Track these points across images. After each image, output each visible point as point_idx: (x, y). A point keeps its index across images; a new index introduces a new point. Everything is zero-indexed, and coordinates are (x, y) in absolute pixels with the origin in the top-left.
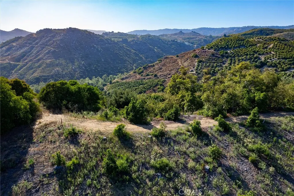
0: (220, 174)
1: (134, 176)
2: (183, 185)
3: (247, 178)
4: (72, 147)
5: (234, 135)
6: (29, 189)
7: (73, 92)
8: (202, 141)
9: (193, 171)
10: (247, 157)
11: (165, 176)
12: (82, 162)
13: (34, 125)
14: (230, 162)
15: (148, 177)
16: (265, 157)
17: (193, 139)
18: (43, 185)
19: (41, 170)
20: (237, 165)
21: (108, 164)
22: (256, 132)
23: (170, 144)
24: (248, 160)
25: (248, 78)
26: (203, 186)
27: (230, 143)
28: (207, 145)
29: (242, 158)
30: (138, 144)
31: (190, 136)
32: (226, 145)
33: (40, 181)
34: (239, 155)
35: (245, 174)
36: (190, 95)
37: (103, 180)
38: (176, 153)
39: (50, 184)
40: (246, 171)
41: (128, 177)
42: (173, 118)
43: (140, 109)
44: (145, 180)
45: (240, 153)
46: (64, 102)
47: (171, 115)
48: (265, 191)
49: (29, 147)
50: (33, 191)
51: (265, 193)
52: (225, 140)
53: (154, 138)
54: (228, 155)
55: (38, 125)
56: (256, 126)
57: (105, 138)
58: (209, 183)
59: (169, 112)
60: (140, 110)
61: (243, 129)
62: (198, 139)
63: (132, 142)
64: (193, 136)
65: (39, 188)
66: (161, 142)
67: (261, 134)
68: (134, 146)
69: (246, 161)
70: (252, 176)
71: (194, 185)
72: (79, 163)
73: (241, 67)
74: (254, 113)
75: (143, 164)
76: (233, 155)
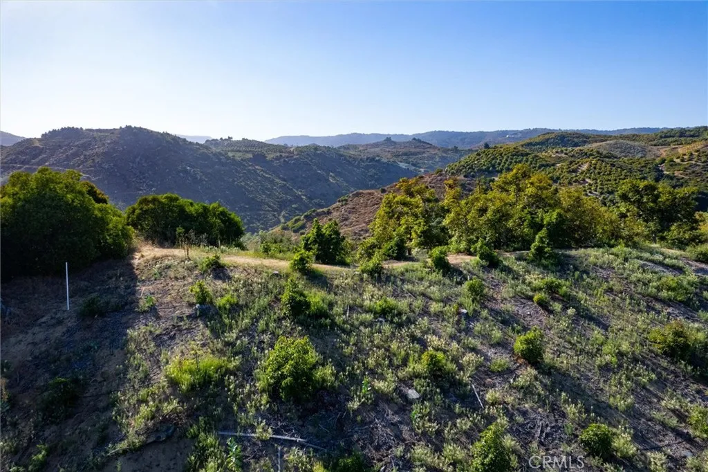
0: (486, 319)
1: (339, 320)
2: (425, 333)
3: (531, 323)
4: (219, 283)
5: (508, 270)
6: (157, 336)
7: (192, 214)
8: (451, 278)
9: (439, 316)
10: (530, 298)
11: (392, 322)
12: (241, 302)
13: (133, 258)
14: (502, 305)
15: (362, 323)
16: (561, 298)
17: (436, 276)
18: (180, 330)
19: (170, 312)
20: (515, 309)
21: (292, 299)
22: (545, 267)
23: (394, 283)
24: (533, 301)
25: (530, 190)
26: (458, 334)
27: (501, 281)
28: (460, 283)
29: (522, 300)
30: (336, 282)
31: (428, 273)
32: (495, 284)
33: (173, 325)
34: (517, 297)
35: (528, 319)
36: (422, 223)
37: (287, 323)
38: (406, 295)
39: (193, 329)
40: (530, 315)
41: (328, 321)
42: (395, 255)
43: (333, 236)
44: (358, 328)
45: (519, 294)
46: (180, 230)
47: (390, 249)
48: (560, 337)
49: (135, 286)
50: (165, 338)
51: (561, 340)
52: (492, 278)
53: (365, 275)
54: (499, 297)
55: (139, 259)
56: (545, 258)
57: (277, 272)
58: (468, 331)
59: (386, 246)
60: (333, 239)
61: (523, 263)
62: (444, 276)
63: (325, 280)
64: (434, 271)
65: (175, 334)
66: (379, 280)
67: (554, 268)
68: (332, 285)
69: (530, 303)
70: (540, 321)
71: (443, 334)
72: (238, 303)
73: (516, 174)
74: (541, 238)
75: (352, 308)
76: (505, 295)
